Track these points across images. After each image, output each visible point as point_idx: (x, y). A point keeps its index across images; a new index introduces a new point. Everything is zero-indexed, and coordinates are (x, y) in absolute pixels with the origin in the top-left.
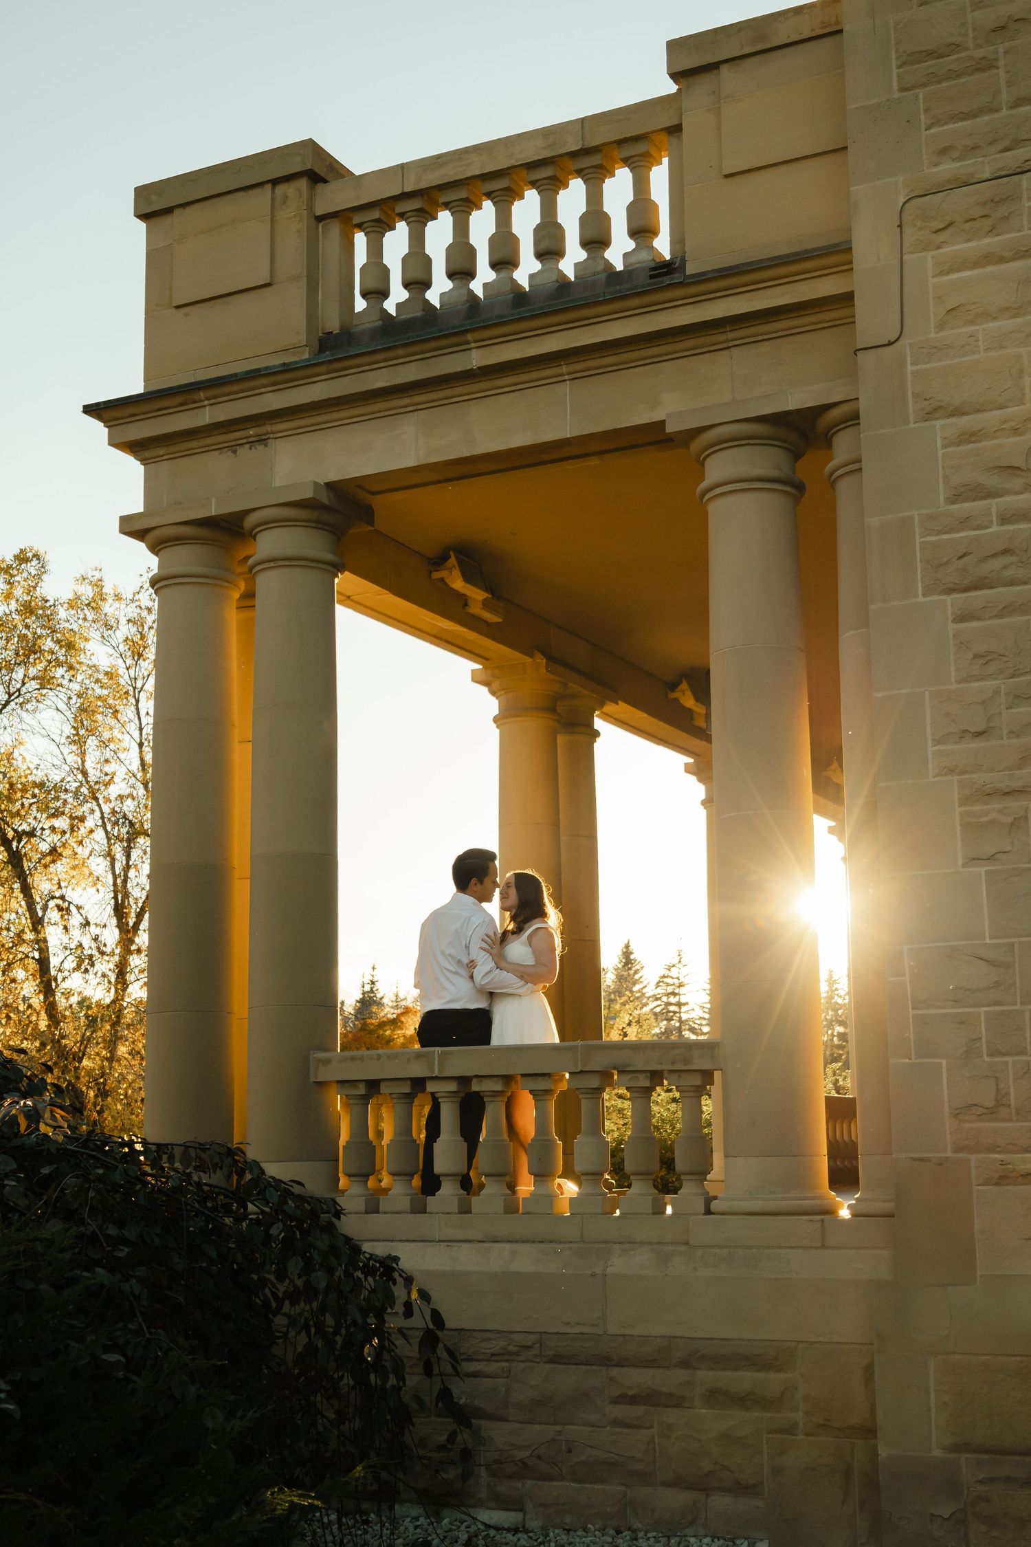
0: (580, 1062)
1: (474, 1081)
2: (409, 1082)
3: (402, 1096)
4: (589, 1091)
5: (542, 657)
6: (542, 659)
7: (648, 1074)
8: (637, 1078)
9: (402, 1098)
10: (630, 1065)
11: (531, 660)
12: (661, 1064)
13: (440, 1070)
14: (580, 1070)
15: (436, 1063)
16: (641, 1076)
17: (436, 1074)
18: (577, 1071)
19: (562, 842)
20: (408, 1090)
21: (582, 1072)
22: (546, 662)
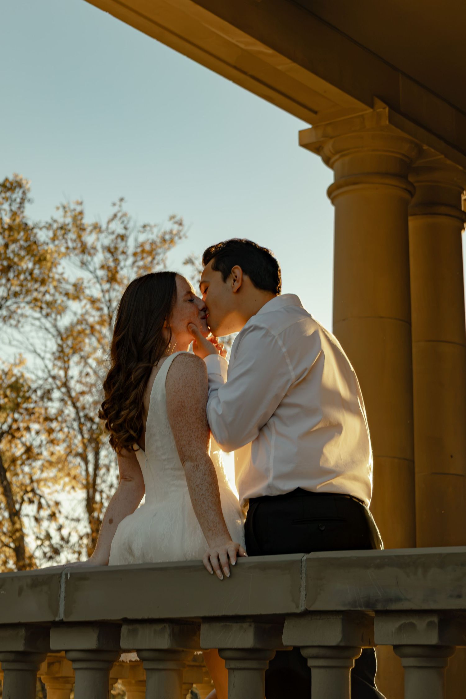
0: (303, 593)
1: (124, 629)
2: (22, 632)
3: (11, 657)
4: (322, 652)
5: (384, 105)
6: (384, 108)
7: (435, 619)
8: (413, 625)
9: (14, 661)
10: (398, 600)
11: (371, 110)
12: (459, 596)
13: (68, 612)
14: (302, 608)
15: (63, 595)
16: (421, 624)
17: (61, 616)
18: (298, 611)
19: (414, 350)
20: (20, 646)
21: (307, 614)
22: (389, 112)
